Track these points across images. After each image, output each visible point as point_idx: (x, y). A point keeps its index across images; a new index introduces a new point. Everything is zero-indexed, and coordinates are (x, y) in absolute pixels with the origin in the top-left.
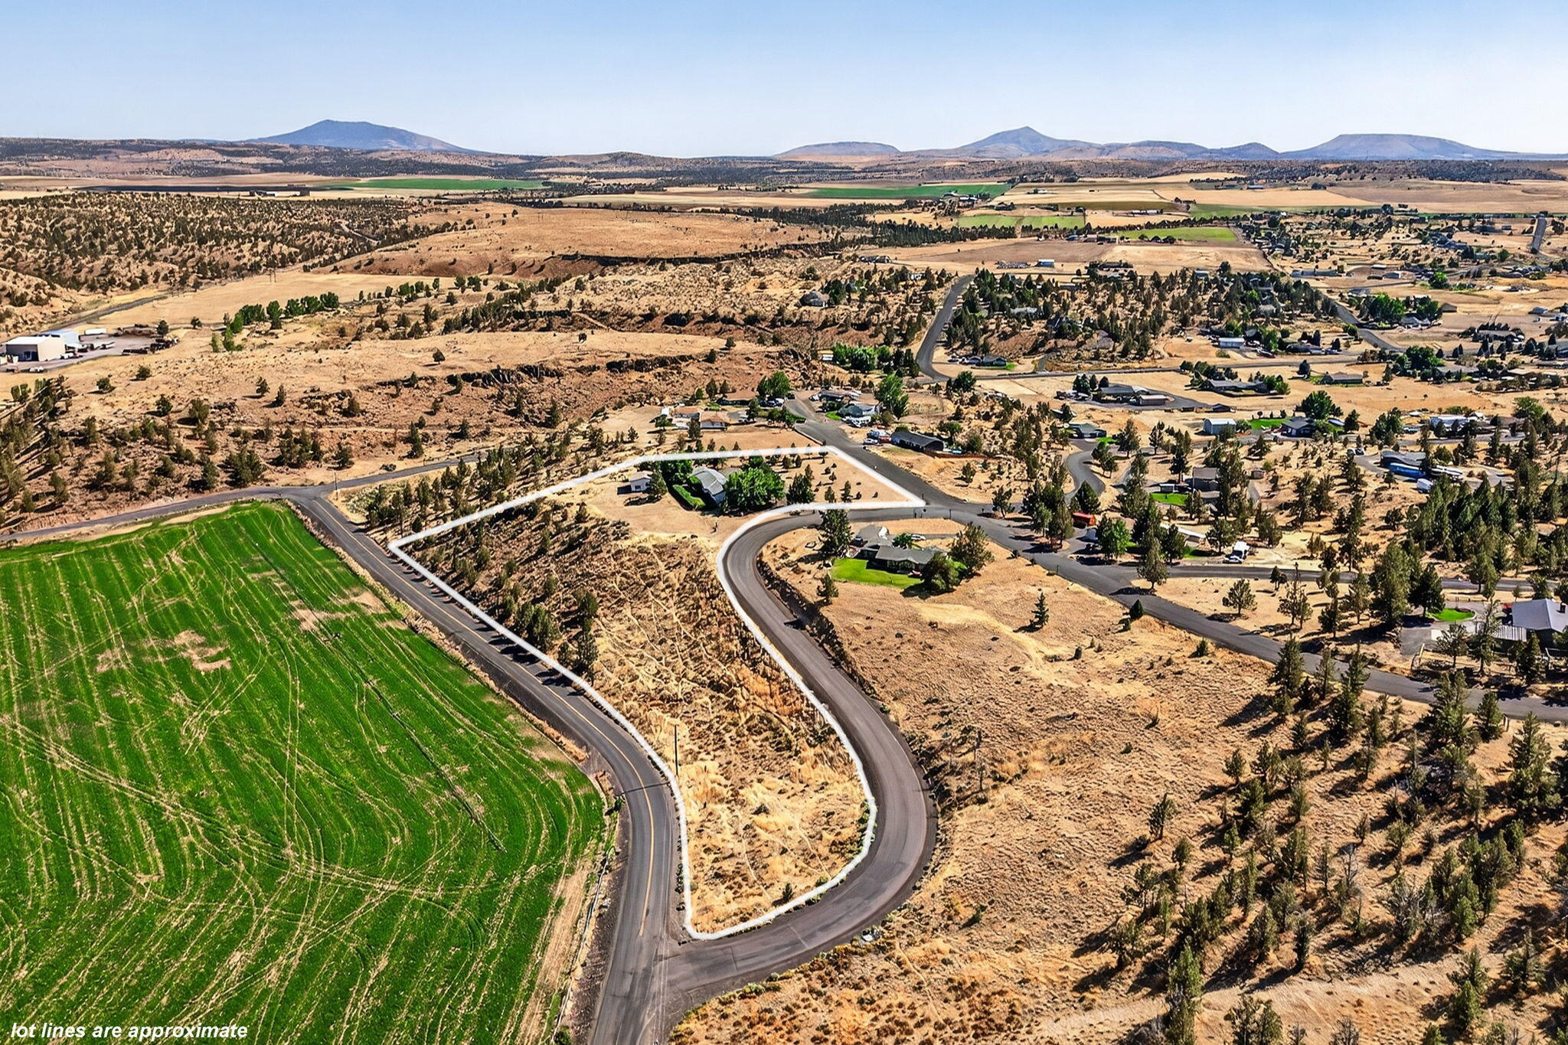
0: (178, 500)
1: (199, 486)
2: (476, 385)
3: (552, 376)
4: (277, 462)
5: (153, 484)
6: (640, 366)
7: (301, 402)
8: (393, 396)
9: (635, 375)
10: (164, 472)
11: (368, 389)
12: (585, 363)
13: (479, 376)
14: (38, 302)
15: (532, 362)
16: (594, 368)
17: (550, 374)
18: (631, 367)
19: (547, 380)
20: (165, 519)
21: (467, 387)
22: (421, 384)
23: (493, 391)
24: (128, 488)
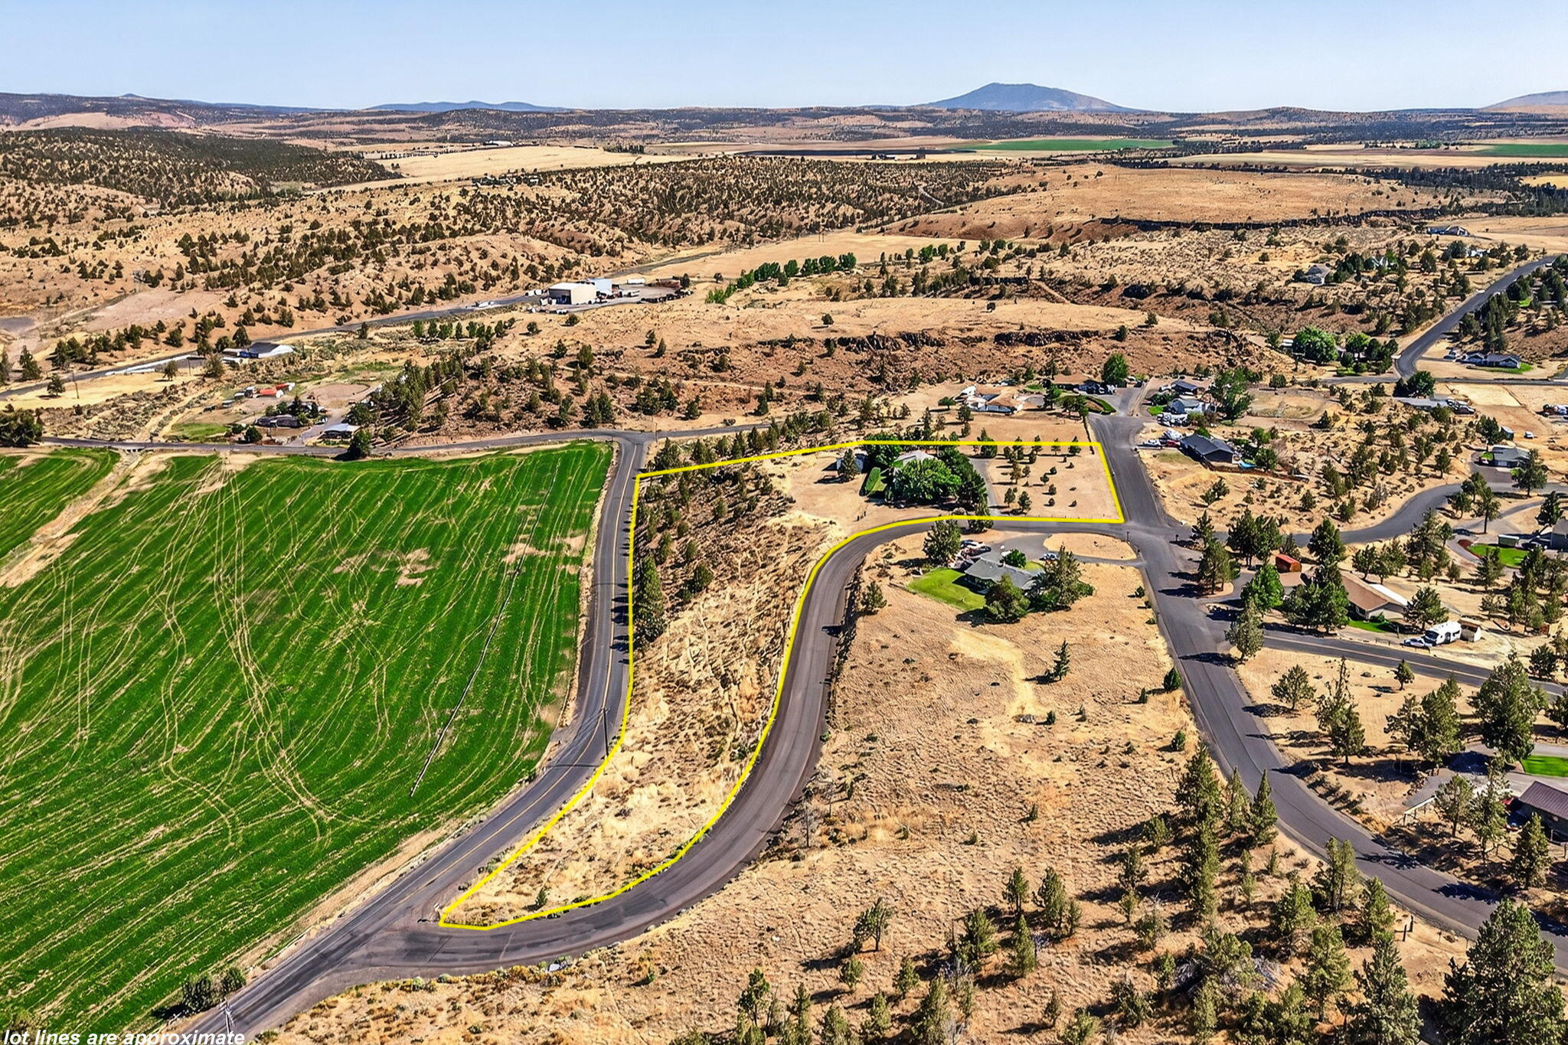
0: (534, 433)
1: (553, 423)
2: (849, 349)
3: (932, 345)
4: (634, 408)
5: (518, 417)
6: (1030, 339)
7: (679, 355)
8: (767, 355)
9: (1021, 349)
10: (530, 407)
11: (748, 347)
12: (973, 334)
13: (854, 340)
14: (612, 253)
15: (914, 329)
16: (981, 339)
17: (929, 342)
18: (1021, 341)
19: (927, 349)
20: (510, 449)
21: (840, 352)
22: (801, 345)
23: (864, 356)
24: (494, 419)
